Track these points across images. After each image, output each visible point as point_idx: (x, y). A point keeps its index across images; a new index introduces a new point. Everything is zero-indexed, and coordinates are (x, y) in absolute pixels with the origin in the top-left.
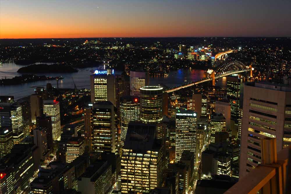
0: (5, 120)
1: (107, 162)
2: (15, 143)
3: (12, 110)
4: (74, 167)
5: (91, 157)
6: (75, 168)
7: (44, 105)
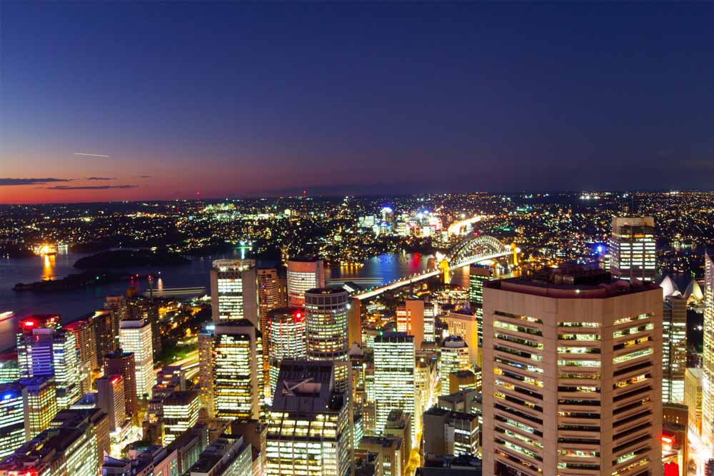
0: (40, 359)
1: (242, 437)
2: (62, 405)
3: (55, 342)
4: (175, 453)
5: (210, 430)
6: (179, 454)
7: (120, 330)
